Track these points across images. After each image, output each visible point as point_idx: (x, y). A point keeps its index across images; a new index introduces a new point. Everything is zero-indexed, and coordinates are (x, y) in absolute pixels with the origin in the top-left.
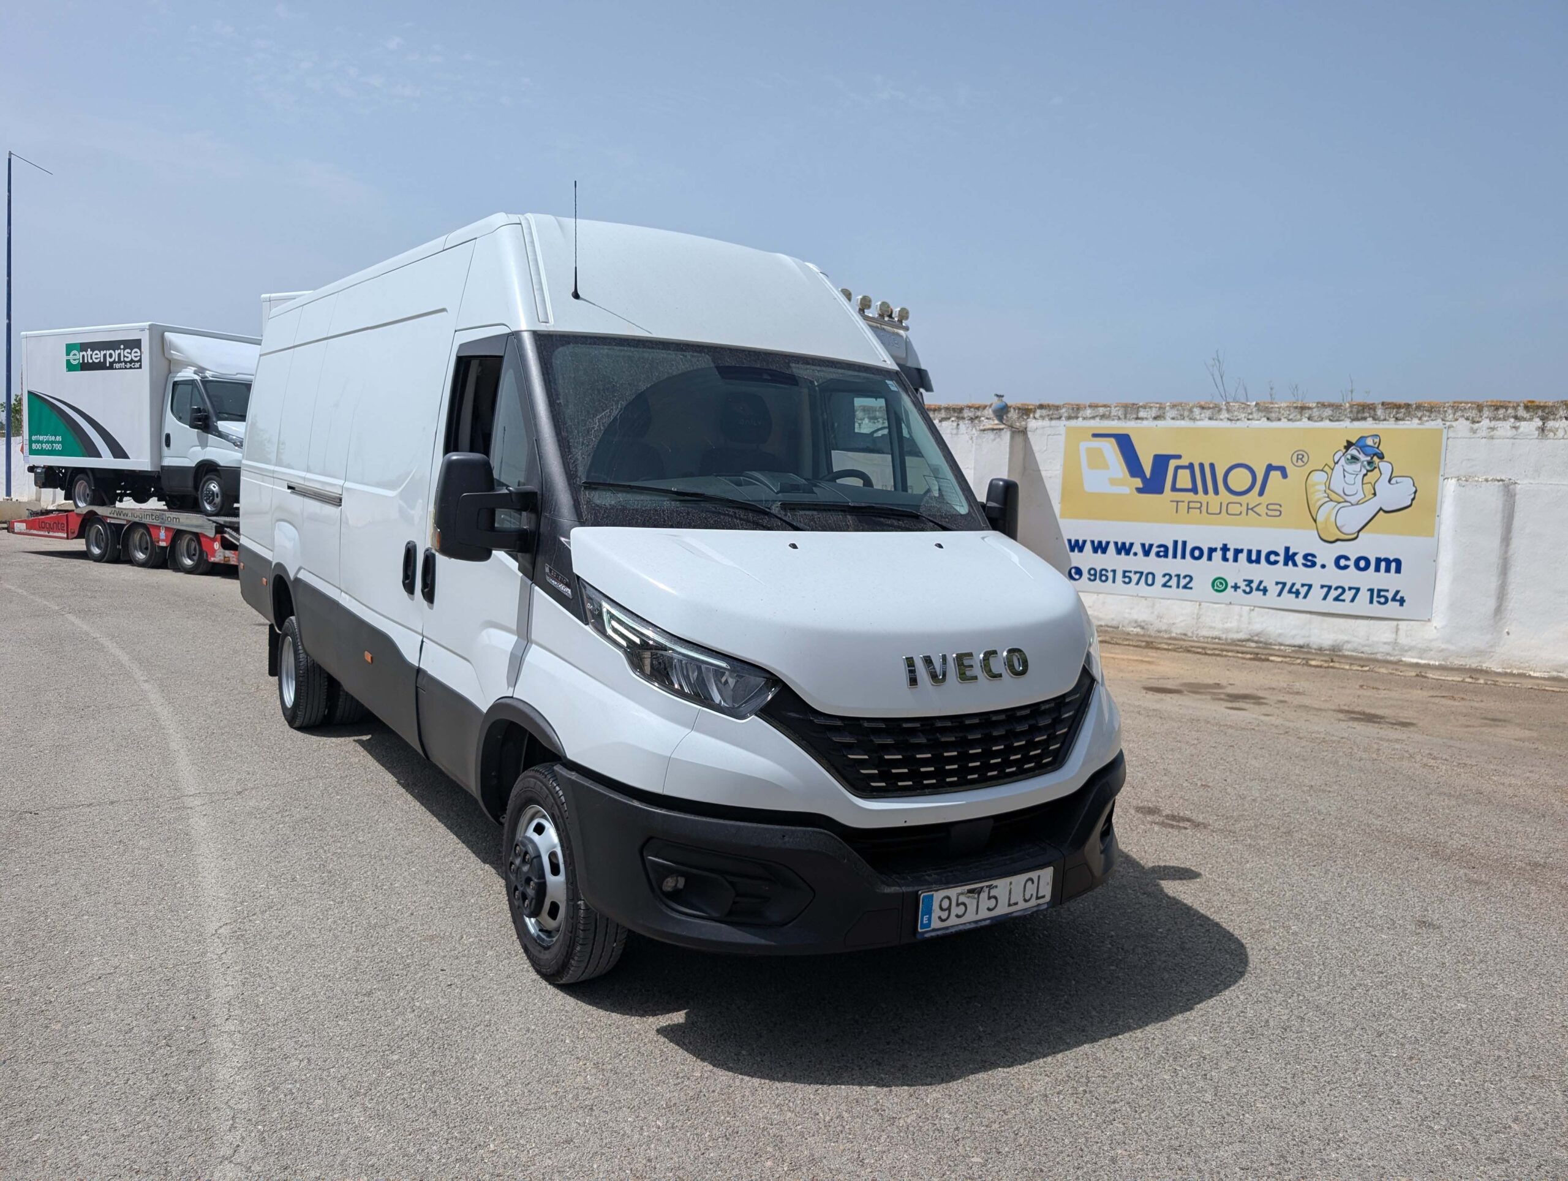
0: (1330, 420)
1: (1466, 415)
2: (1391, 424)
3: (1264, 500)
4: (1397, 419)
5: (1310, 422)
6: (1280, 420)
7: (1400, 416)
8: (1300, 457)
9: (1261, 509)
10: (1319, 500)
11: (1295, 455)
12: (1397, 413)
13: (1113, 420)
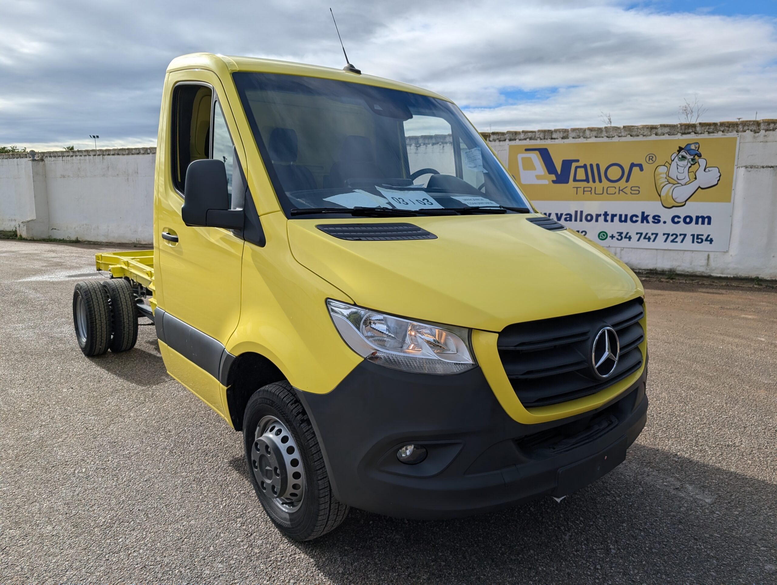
0: (669, 135)
1: (750, 128)
2: (706, 136)
3: (630, 184)
4: (709, 133)
5: (657, 137)
6: (638, 136)
7: (711, 130)
8: (651, 158)
9: (628, 190)
10: (663, 183)
11: (648, 156)
12: (709, 129)
13: (537, 140)
